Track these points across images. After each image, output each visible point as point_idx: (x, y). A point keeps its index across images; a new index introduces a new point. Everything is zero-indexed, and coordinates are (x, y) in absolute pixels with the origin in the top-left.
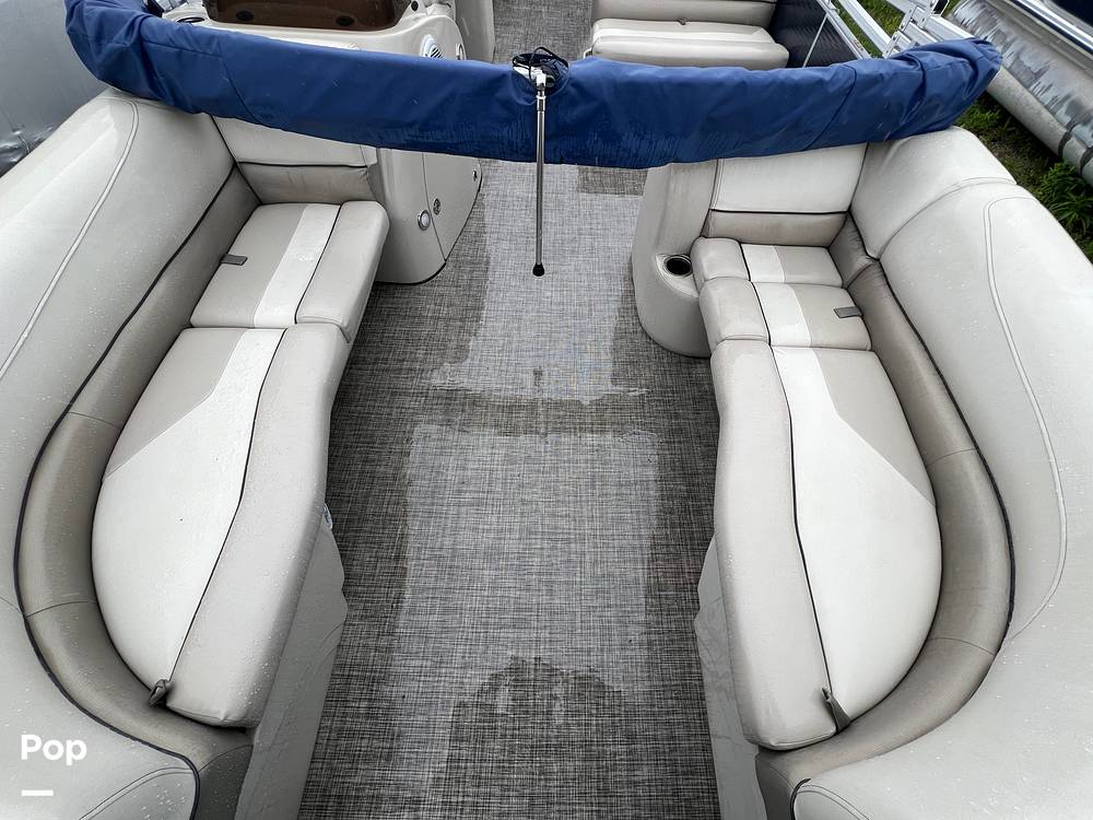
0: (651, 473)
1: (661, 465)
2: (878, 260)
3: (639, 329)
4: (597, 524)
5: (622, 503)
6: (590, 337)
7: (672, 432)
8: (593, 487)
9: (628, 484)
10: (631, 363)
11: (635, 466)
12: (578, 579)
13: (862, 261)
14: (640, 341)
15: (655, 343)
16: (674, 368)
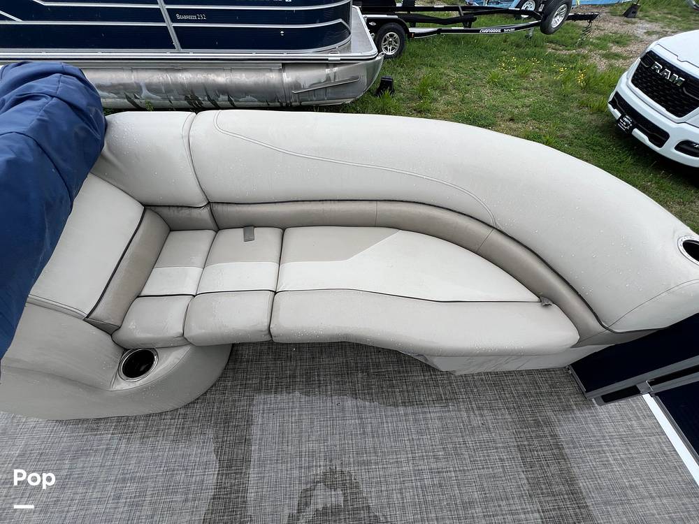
0: (349, 403)
1: (341, 393)
2: (209, 203)
3: (182, 411)
4: (403, 457)
5: (380, 432)
6: (180, 477)
7: (308, 382)
8: (368, 463)
9: (362, 425)
10: (226, 422)
11: (344, 419)
12: (453, 474)
13: (205, 213)
14: (199, 410)
15: (205, 393)
16: (240, 376)
